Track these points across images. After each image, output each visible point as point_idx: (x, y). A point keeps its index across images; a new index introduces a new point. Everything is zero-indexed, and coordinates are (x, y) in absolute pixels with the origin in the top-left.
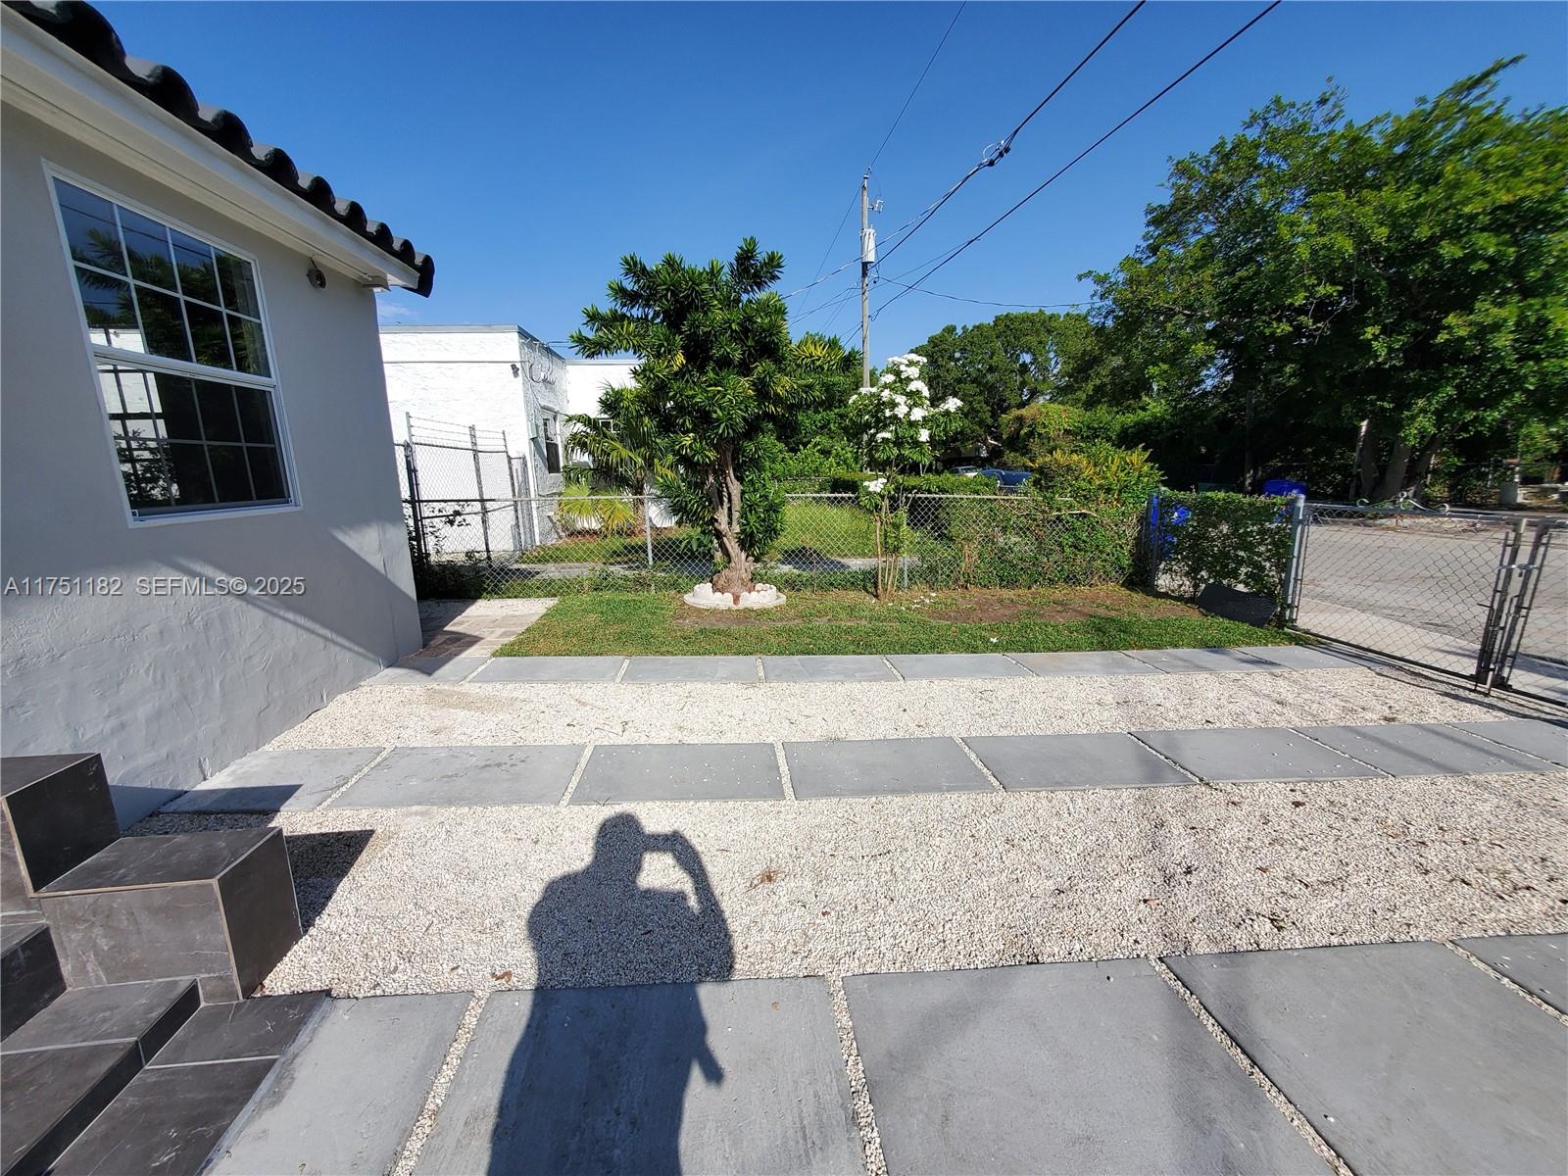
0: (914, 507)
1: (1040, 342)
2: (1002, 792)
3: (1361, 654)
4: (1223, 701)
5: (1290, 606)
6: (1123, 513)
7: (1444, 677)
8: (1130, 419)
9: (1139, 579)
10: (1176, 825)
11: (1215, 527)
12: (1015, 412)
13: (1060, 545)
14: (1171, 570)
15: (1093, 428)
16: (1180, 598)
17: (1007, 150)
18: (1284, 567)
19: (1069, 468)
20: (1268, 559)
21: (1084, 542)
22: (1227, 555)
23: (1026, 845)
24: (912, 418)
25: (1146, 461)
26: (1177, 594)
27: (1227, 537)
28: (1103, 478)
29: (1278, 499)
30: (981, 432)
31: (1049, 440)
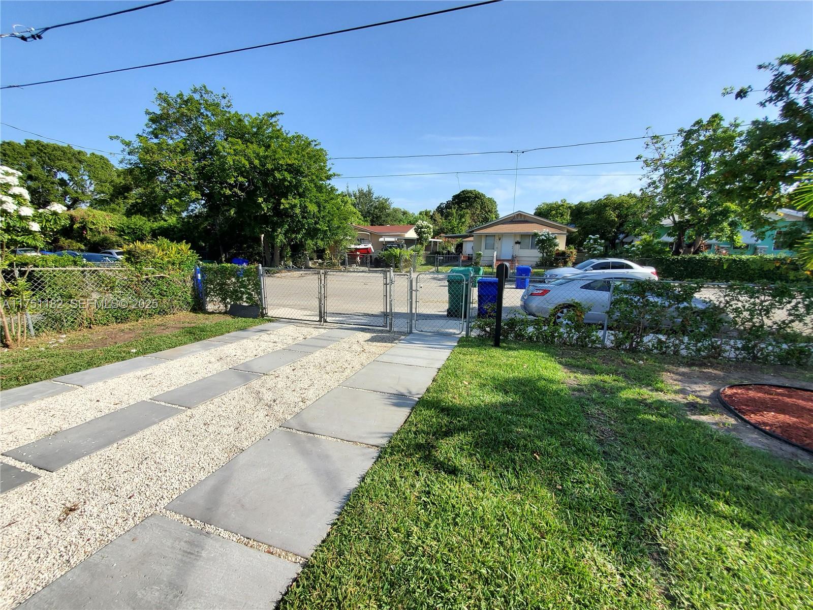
1: (74, 168)
2: (189, 410)
3: (290, 321)
4: (257, 347)
5: (265, 308)
6: (184, 275)
7: (313, 323)
8: (155, 225)
9: (198, 307)
10: (264, 390)
11: (229, 279)
13: (152, 294)
14: (212, 300)
15: (131, 228)
16: (220, 313)
18: (259, 294)
19: (148, 252)
20: (253, 291)
21: (165, 291)
22: (236, 291)
23: (214, 422)
25: (190, 249)
26: (218, 311)
27: (235, 283)
28: (169, 257)
31: (99, 233)
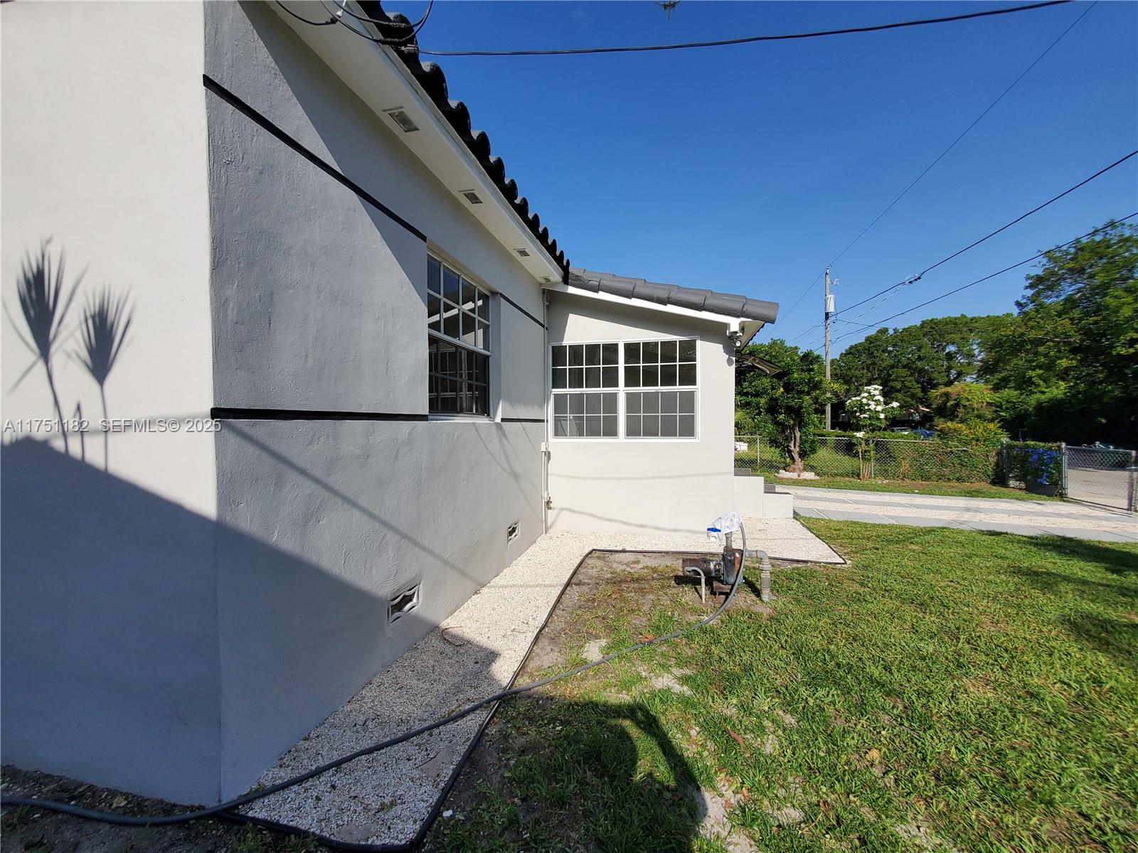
0: (877, 444)
1: (963, 338)
5: (1064, 489)
6: (987, 451)
7: (1123, 511)
9: (998, 481)
12: (943, 389)
13: (953, 463)
16: (1019, 489)
17: (919, 278)
18: (1060, 473)
19: (955, 430)
20: (1054, 470)
21: (966, 463)
22: (1037, 469)
24: (877, 410)
25: (998, 428)
26: (1019, 487)
27: (1037, 461)
28: (974, 435)
29: (1055, 444)
30: (914, 402)
31: (973, 409)
